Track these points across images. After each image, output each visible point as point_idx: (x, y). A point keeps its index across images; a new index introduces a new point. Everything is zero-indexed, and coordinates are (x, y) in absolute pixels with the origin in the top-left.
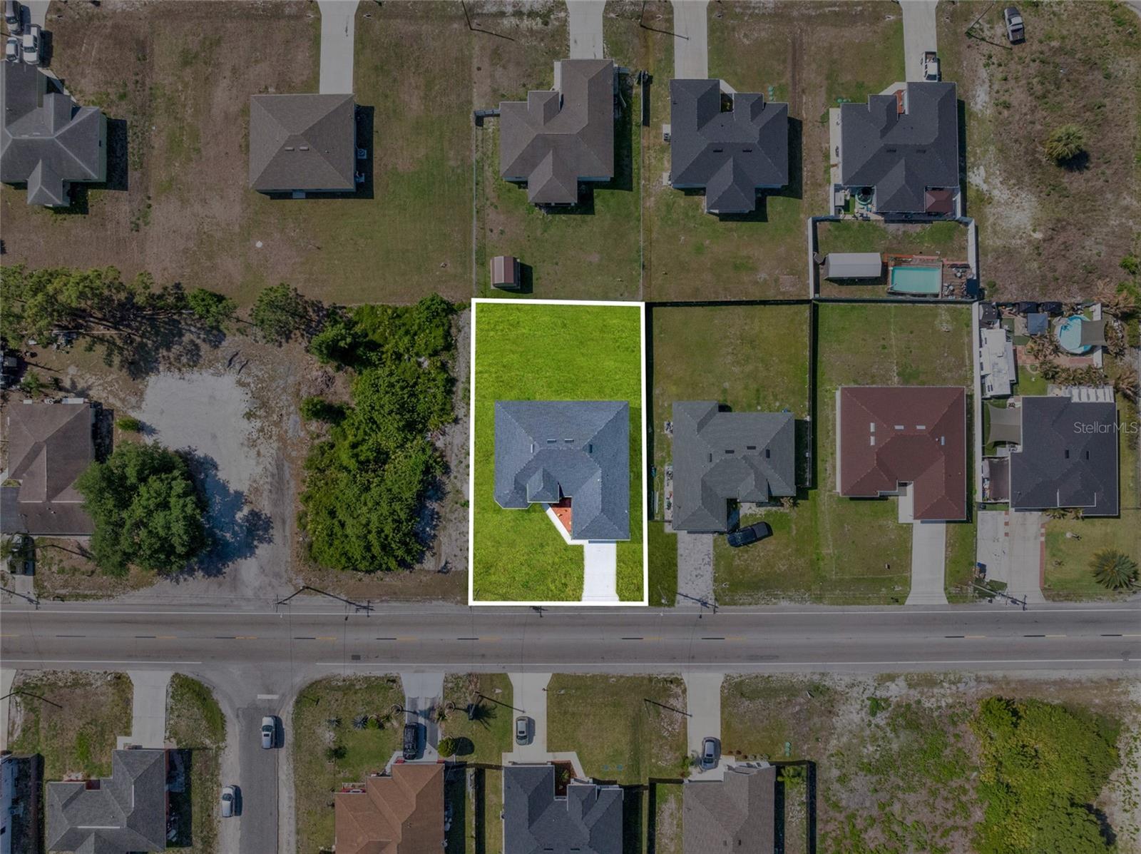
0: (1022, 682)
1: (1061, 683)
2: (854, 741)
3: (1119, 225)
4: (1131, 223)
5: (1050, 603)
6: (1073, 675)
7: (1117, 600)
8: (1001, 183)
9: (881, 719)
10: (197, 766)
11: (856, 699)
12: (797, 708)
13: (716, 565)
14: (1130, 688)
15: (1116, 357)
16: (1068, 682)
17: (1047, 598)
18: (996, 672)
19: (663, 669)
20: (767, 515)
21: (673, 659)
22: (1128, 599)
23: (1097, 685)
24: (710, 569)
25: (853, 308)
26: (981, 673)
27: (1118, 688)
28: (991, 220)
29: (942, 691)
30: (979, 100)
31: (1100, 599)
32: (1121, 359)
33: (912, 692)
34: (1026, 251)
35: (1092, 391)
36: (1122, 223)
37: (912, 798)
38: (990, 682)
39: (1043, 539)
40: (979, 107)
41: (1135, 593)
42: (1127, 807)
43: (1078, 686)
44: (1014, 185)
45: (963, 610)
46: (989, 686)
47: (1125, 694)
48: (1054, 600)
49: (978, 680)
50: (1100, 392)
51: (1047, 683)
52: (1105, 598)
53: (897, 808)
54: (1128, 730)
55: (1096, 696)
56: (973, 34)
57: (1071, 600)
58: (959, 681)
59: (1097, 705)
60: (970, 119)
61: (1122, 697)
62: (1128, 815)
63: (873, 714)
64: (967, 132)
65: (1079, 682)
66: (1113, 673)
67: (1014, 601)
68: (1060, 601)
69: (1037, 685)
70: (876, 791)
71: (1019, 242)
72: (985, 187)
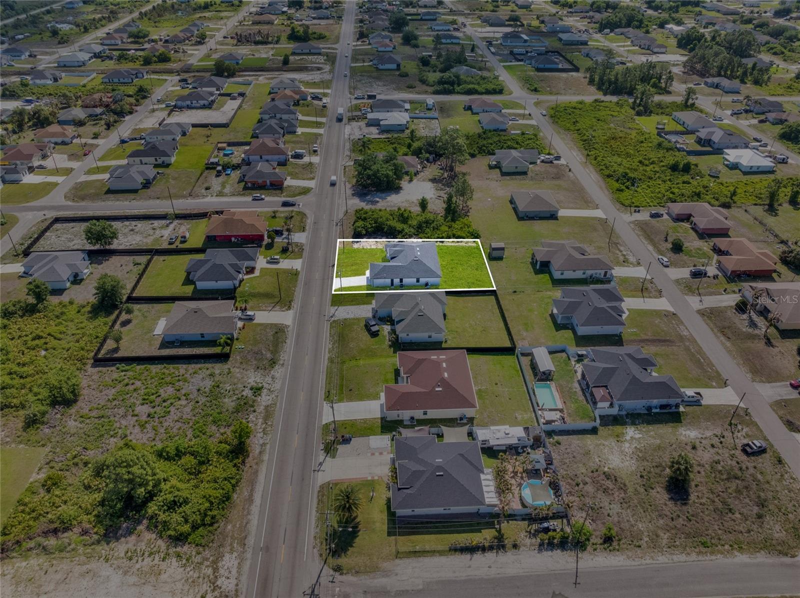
0: (256, 473)
1: (250, 500)
2: (236, 380)
3: (640, 530)
4: (646, 539)
5: (317, 489)
6: (255, 509)
7: (316, 540)
8: (636, 447)
9: (247, 393)
10: (278, 192)
11: (264, 380)
12: (264, 352)
13: (354, 319)
14: (235, 554)
15: (527, 532)
16: (250, 505)
17: (322, 487)
18: (267, 455)
19: (296, 304)
20: (383, 336)
21: (302, 307)
22: (315, 550)
23: (244, 528)
24: (352, 316)
25: (518, 371)
26: (268, 446)
27: (237, 544)
28: (606, 443)
29: (260, 424)
30: (688, 432)
31: (317, 526)
32: (526, 536)
33: (262, 407)
34: (591, 464)
35: (492, 488)
36: (643, 533)
37: (188, 409)
38: (260, 453)
39: (369, 478)
40: (684, 433)
41: (321, 555)
42: (129, 554)
43: (245, 513)
44: (638, 456)
45: (317, 434)
46: (257, 451)
47: (231, 550)
48: (319, 492)
49: (264, 445)
50: (493, 495)
51: (252, 490)
52: (318, 530)
53: (183, 402)
54: (198, 553)
55: (234, 526)
56: (733, 427)
57: (318, 504)
58: (264, 434)
59: (226, 526)
60: (672, 427)
61: (229, 548)
62: (122, 555)
63: (251, 389)
64: (661, 425)
65: (249, 514)
66: (251, 541)
67: (321, 464)
68: (318, 496)
69: (252, 483)
70: (199, 390)
71: (597, 460)
72: (628, 438)
